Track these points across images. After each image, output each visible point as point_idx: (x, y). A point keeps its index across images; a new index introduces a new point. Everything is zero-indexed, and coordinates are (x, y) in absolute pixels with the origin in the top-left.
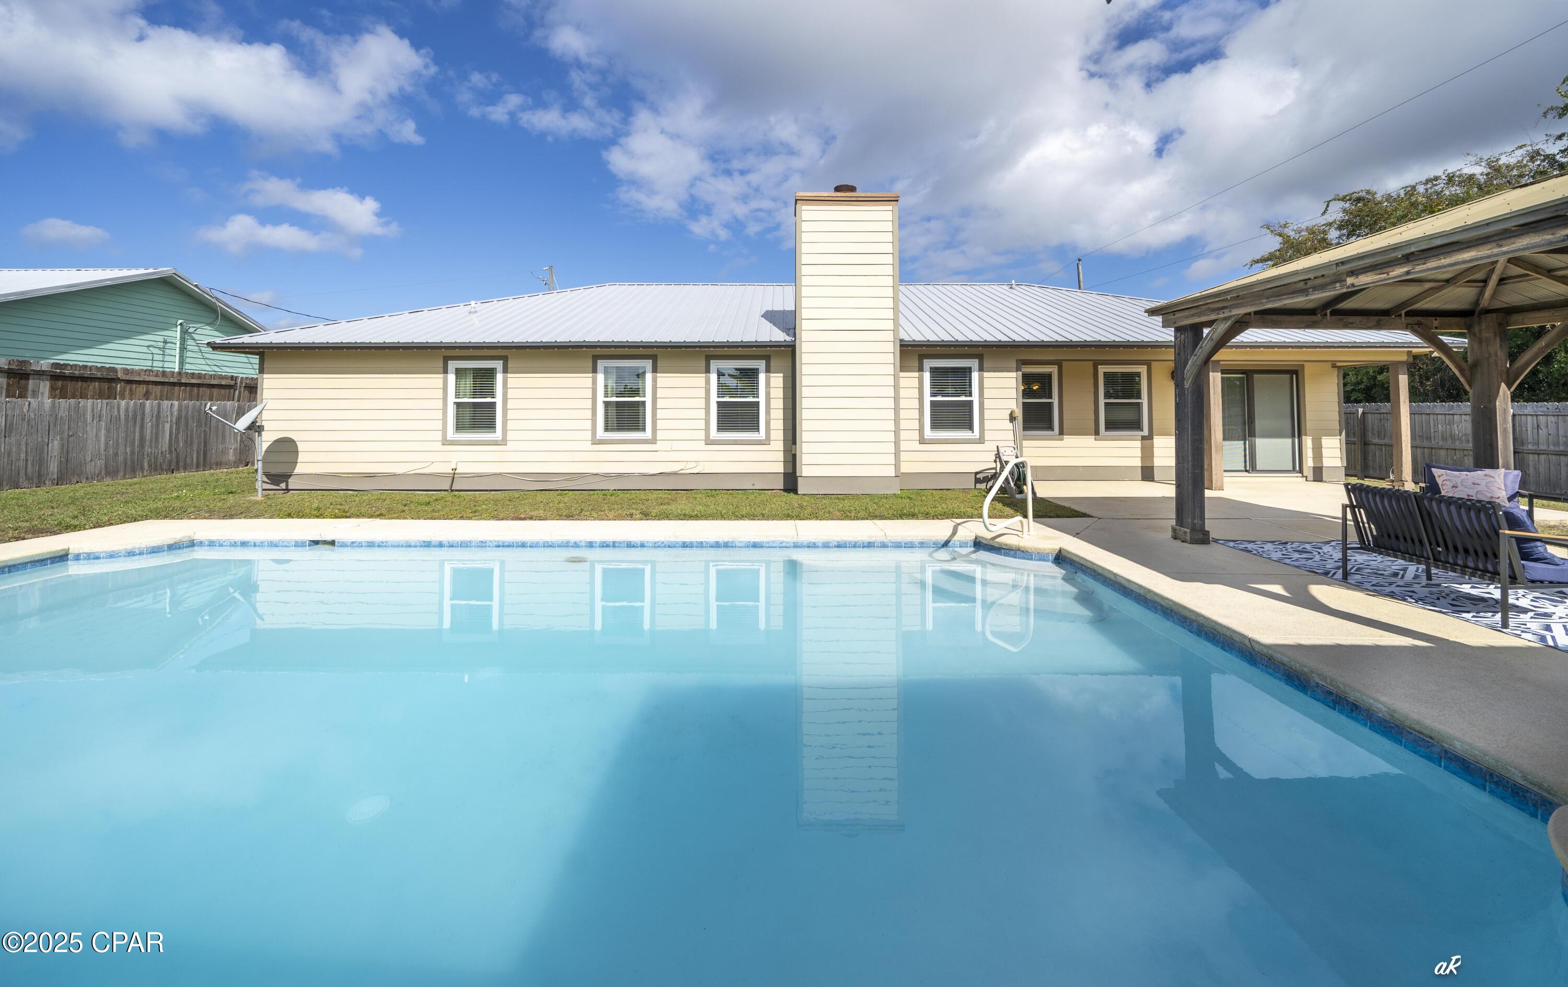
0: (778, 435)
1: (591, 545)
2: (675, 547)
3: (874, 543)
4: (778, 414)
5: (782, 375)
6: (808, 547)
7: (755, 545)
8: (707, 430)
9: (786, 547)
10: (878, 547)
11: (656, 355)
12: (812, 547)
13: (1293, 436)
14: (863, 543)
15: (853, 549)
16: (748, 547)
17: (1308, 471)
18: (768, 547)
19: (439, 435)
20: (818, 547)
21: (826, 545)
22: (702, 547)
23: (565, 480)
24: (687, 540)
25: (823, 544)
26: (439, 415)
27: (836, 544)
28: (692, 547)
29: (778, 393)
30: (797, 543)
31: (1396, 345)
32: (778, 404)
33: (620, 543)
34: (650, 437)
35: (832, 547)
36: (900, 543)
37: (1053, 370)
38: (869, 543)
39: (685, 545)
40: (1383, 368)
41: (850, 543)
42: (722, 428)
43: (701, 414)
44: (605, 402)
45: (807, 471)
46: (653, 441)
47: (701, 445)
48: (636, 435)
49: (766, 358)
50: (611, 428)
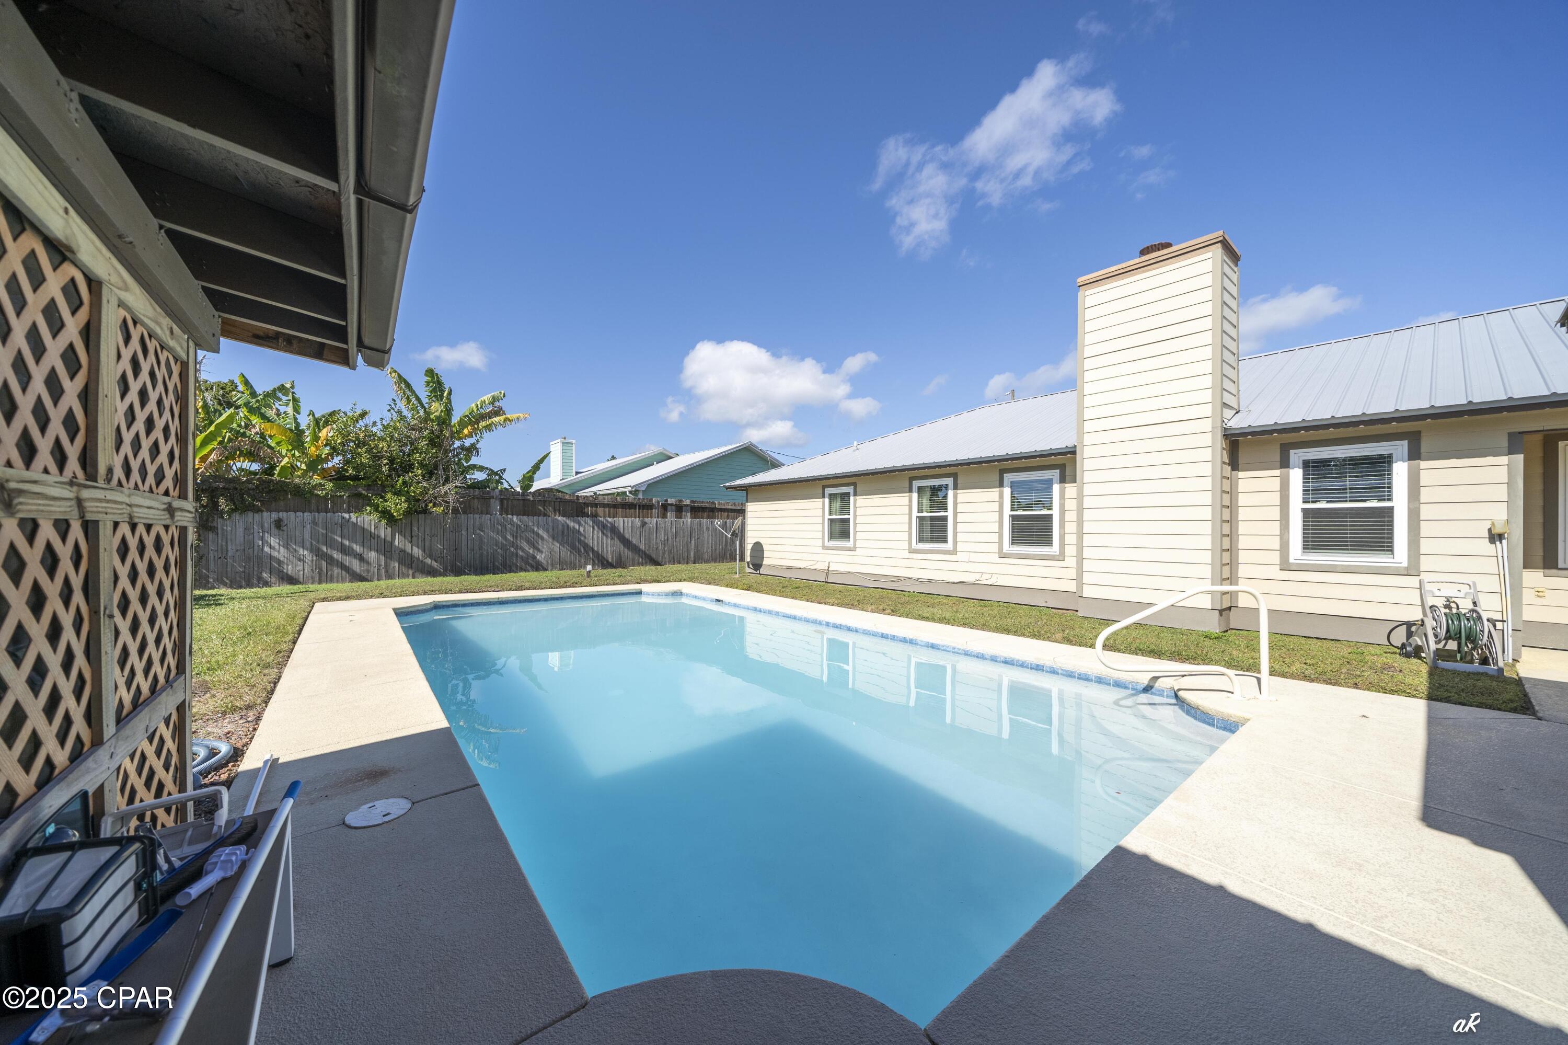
0: (1072, 550)
1: (828, 624)
2: (876, 636)
3: (1043, 666)
6: (977, 657)
7: (933, 646)
8: (1001, 542)
9: (957, 653)
10: (1047, 672)
12: (981, 658)
14: (1031, 664)
15: (1020, 668)
16: (927, 646)
18: (943, 650)
20: (986, 659)
21: (994, 659)
22: (894, 640)
23: (892, 581)
24: (885, 632)
25: (991, 657)
27: (1003, 659)
28: (887, 638)
30: (967, 651)
33: (844, 626)
34: (952, 549)
35: (1000, 662)
36: (1072, 672)
38: (1038, 665)
39: (883, 636)
41: (1017, 661)
42: (1015, 541)
43: (995, 527)
44: (918, 517)
45: (1090, 591)
46: (954, 552)
47: (995, 558)
48: (941, 546)
49: (1060, 467)
50: (922, 540)
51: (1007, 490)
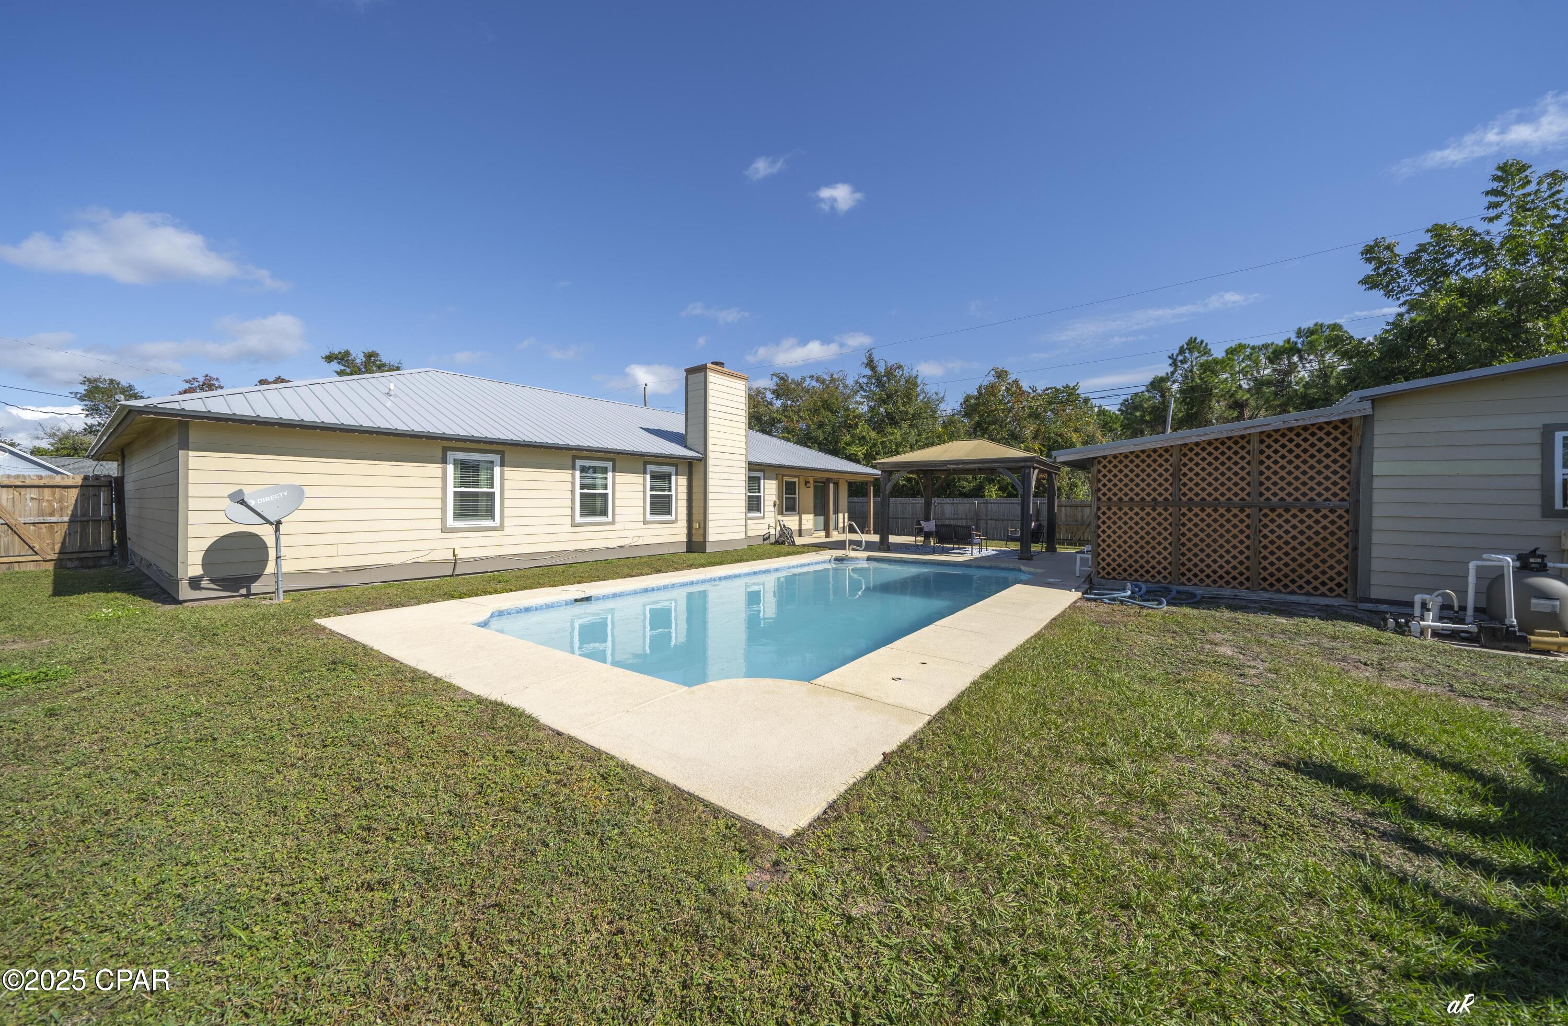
0: (683, 516)
4: (684, 504)
5: (684, 477)
8: (644, 515)
11: (615, 459)
17: (840, 530)
19: (438, 524)
23: (553, 557)
26: (438, 503)
29: (683, 489)
31: (870, 474)
32: (683, 496)
34: (612, 520)
37: (796, 480)
40: (867, 483)
42: (653, 512)
43: (641, 503)
44: (581, 494)
45: (711, 538)
46: (613, 523)
47: (641, 525)
48: (602, 519)
49: (676, 465)
50: (583, 514)
51: (648, 477)
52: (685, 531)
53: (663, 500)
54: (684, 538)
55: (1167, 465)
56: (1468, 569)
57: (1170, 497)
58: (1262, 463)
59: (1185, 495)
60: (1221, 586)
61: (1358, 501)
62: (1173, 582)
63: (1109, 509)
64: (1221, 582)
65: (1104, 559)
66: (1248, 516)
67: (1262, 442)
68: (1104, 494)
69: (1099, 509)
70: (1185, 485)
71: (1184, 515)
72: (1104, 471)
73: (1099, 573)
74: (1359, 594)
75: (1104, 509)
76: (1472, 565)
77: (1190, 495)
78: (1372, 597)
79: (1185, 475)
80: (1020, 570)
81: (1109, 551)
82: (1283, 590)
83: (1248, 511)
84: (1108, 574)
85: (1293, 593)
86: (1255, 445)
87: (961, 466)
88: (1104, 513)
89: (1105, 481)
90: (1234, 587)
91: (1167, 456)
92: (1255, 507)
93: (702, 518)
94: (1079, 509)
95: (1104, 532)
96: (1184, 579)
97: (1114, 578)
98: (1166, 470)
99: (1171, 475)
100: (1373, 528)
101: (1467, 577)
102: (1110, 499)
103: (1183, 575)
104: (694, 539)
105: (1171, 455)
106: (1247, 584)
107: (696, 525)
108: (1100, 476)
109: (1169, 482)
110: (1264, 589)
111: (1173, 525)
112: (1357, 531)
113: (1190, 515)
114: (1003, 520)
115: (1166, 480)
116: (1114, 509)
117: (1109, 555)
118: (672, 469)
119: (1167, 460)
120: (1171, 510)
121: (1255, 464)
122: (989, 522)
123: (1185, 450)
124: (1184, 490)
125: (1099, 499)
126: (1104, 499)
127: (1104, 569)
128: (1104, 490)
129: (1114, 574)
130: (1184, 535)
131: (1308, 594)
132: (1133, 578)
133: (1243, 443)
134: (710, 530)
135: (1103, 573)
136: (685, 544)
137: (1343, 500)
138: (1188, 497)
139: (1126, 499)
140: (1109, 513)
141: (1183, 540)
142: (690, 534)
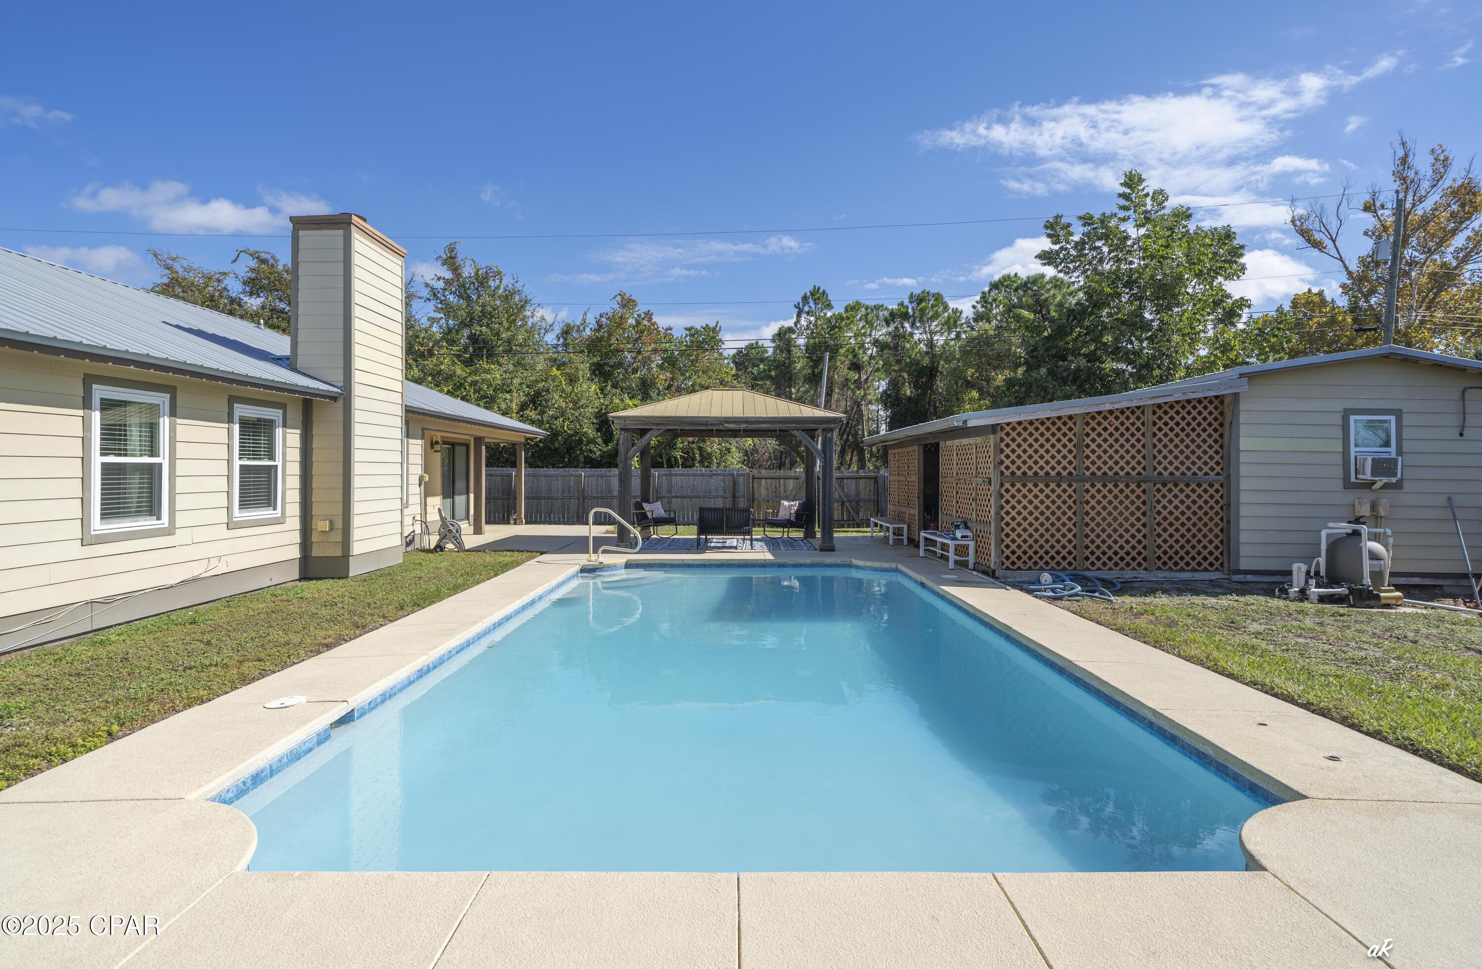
0: (294, 509)
4: (294, 482)
5: (298, 431)
8: (229, 509)
11: (175, 388)
13: (468, 493)
29: (294, 455)
32: (294, 469)
34: (167, 525)
42: (243, 504)
43: (223, 484)
44: (103, 464)
45: (357, 548)
46: (170, 531)
47: (222, 531)
48: (146, 523)
49: (282, 406)
50: (107, 513)
51: (236, 428)
52: (296, 537)
53: (263, 478)
54: (295, 553)
55: (1070, 435)
56: (1320, 537)
57: (1073, 471)
58: (1155, 435)
59: (1088, 468)
60: (1122, 569)
61: (1229, 475)
62: (1078, 568)
63: (1013, 485)
64: (1122, 564)
65: (1008, 547)
66: (1144, 492)
67: (1154, 413)
68: (1007, 468)
69: (1002, 485)
70: (1088, 457)
71: (1087, 491)
72: (1008, 440)
73: (1003, 563)
74: (1232, 567)
75: (1007, 485)
76: (1324, 533)
77: (1093, 469)
78: (1242, 568)
79: (1088, 446)
80: (850, 566)
81: (1013, 535)
82: (1174, 568)
83: (1144, 486)
84: (1013, 563)
85: (1182, 570)
86: (1149, 417)
87: (743, 426)
88: (1007, 491)
89: (1008, 451)
90: (1134, 569)
91: (1070, 424)
92: (1148, 481)
93: (339, 509)
94: (782, 481)
95: (1008, 513)
96: (1088, 564)
97: (1019, 568)
98: (1070, 440)
99: (1074, 446)
100: (1241, 501)
101: (1320, 544)
102: (1013, 473)
103: (1087, 558)
104: (316, 552)
105: (1075, 424)
106: (1145, 564)
107: (321, 525)
108: (1003, 445)
109: (1073, 454)
110: (1159, 568)
111: (1078, 503)
112: (1229, 505)
113: (1093, 491)
114: (690, 497)
115: (1070, 452)
116: (1018, 485)
117: (1013, 541)
118: (274, 414)
119: (1070, 429)
120: (1075, 485)
121: (1149, 435)
122: (674, 500)
123: (1088, 419)
124: (1088, 463)
125: (1002, 473)
126: (1007, 473)
127: (1008, 558)
128: (1007, 462)
129: (1019, 564)
130: (1087, 513)
131: (1194, 570)
132: (1050, 566)
133: (1138, 413)
134: (357, 534)
135: (1008, 563)
136: (297, 563)
137: (1218, 474)
138: (1091, 471)
139: (1030, 473)
140: (1013, 491)
141: (1087, 519)
142: (306, 544)
